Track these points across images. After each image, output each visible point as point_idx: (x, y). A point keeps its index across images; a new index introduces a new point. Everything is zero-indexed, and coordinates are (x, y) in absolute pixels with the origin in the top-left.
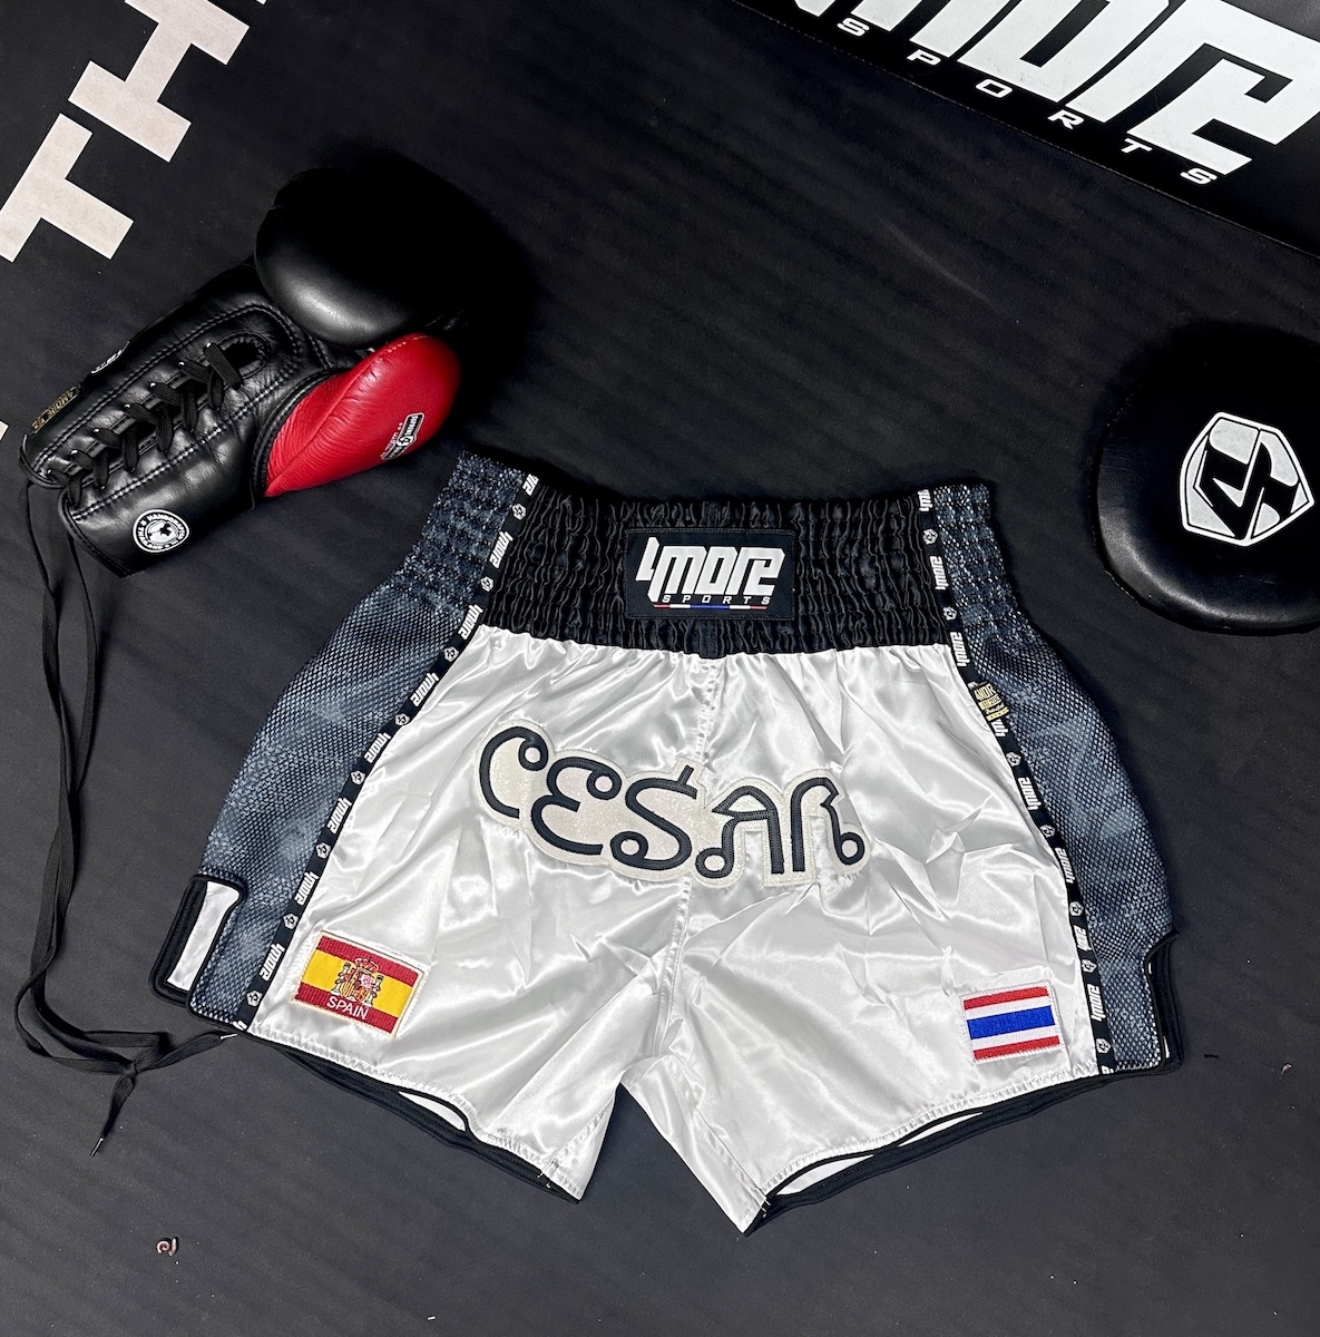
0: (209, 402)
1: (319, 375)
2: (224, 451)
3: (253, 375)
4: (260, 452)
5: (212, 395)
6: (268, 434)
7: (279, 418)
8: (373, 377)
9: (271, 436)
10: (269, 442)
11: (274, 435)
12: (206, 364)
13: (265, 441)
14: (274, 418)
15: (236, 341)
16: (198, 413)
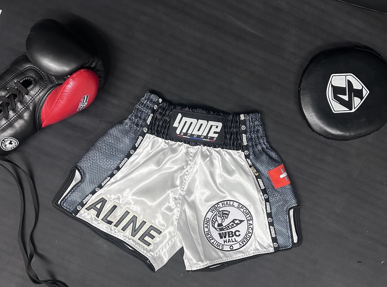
0: (19, 100)
1: (53, 87)
2: (26, 115)
3: (32, 89)
4: (38, 114)
5: (19, 97)
6: (39, 108)
7: (42, 102)
8: (70, 85)
9: (40, 108)
10: (40, 110)
11: (41, 108)
12: (16, 88)
13: (39, 110)
14: (41, 102)
15: (24, 79)
16: (16, 104)
